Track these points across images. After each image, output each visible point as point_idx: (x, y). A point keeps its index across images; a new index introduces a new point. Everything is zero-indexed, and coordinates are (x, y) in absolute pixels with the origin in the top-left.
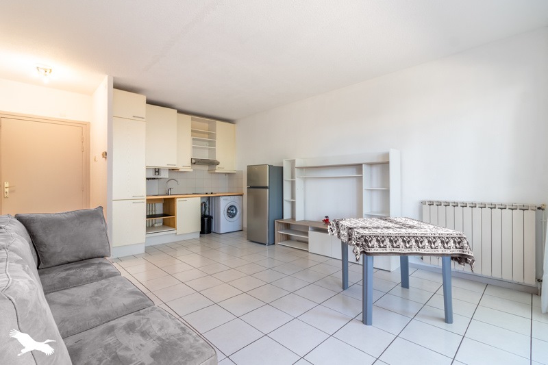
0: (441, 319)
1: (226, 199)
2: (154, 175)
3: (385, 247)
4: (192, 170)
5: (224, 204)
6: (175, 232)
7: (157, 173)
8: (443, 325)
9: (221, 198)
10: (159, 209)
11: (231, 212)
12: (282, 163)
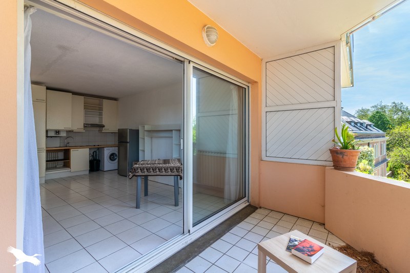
0: (173, 205)
1: (109, 149)
2: (55, 134)
3: (144, 172)
4: (84, 131)
5: (107, 152)
6: (70, 170)
7: (57, 133)
8: (174, 208)
9: (105, 149)
10: (61, 156)
11: (112, 157)
12: (138, 127)
